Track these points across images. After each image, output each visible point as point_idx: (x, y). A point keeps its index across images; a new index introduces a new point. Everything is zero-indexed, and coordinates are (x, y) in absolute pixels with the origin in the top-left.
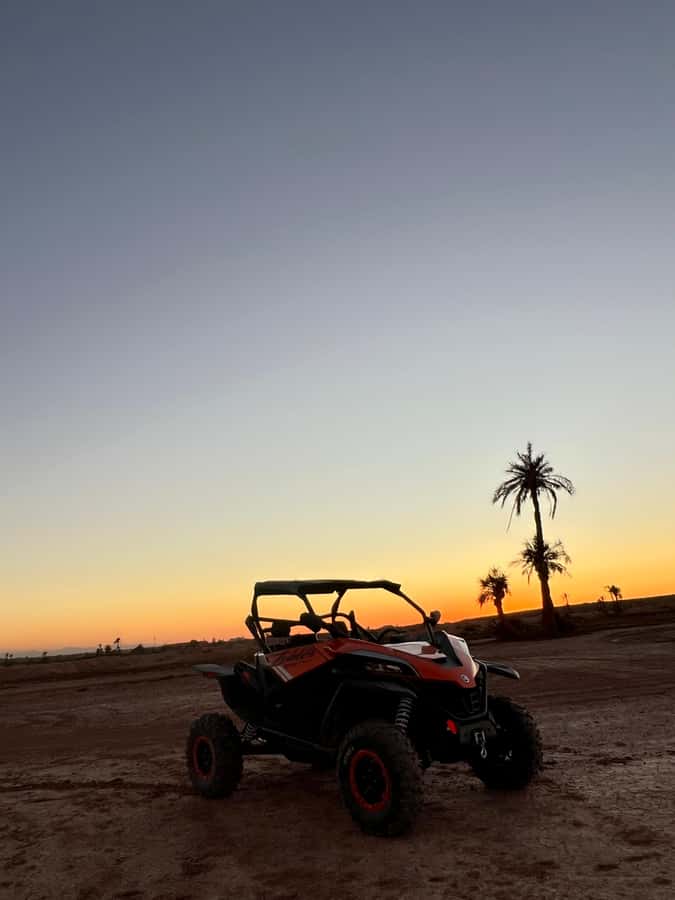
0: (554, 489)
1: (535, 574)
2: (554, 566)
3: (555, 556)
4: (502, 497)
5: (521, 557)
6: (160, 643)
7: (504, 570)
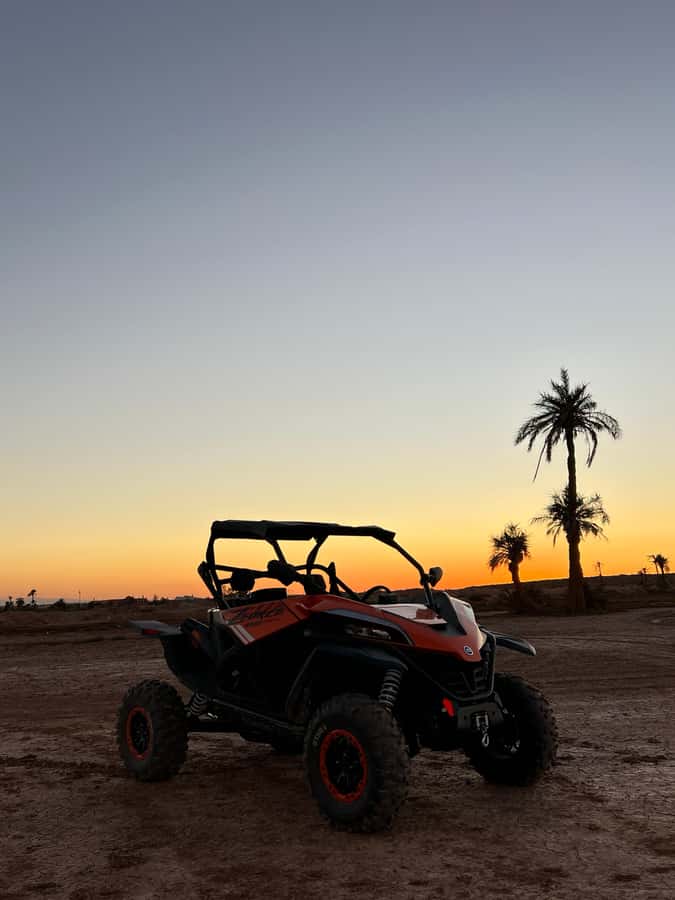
0: (595, 430)
1: (563, 535)
2: (587, 526)
3: (589, 513)
4: (528, 438)
5: (547, 513)
6: (86, 599)
7: (524, 527)
